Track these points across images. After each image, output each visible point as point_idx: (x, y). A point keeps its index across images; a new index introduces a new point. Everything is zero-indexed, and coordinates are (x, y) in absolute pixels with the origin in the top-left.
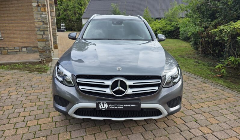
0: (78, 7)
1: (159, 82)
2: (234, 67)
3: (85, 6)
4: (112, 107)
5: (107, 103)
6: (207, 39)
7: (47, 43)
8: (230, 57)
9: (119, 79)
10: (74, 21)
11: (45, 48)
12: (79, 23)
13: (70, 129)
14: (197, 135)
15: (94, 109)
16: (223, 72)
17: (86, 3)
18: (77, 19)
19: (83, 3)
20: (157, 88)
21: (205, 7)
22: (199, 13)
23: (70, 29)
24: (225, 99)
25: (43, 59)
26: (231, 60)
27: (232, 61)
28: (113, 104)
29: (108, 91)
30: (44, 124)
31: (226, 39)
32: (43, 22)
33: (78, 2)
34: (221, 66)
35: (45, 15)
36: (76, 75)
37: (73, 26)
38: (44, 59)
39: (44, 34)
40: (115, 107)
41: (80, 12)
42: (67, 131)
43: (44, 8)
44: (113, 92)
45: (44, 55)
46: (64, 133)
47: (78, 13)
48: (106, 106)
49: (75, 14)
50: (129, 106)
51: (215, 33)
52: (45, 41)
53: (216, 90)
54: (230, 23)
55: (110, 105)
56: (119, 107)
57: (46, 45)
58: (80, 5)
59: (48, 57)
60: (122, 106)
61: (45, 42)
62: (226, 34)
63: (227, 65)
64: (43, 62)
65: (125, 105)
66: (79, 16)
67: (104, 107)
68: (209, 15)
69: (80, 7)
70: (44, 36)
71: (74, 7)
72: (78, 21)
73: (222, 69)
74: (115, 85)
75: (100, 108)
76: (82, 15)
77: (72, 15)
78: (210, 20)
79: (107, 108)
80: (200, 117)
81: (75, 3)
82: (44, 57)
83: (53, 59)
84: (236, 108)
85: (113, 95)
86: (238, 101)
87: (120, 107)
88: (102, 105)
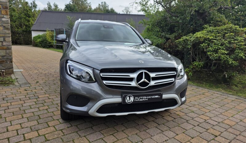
0: (25, 18)
1: (175, 73)
2: (198, 70)
3: (34, 18)
4: (138, 99)
5: (133, 95)
6: (169, 49)
7: (8, 51)
8: (194, 62)
9: (144, 71)
10: (20, 34)
11: (5, 57)
12: (26, 35)
13: (83, 134)
14: (201, 122)
15: (119, 104)
16: (190, 74)
17: (35, 15)
18: (23, 31)
19: (31, 14)
20: (173, 79)
21: (163, 23)
22: (160, 28)
23: (14, 42)
24: (203, 94)
25: (2, 70)
26: (195, 65)
27: (197, 65)
28: (138, 96)
29: (133, 84)
30: (47, 134)
31: (189, 47)
32: (4, 26)
33: (25, 13)
34: (188, 70)
35: (7, 19)
36: (100, 69)
37: (18, 39)
38: (4, 71)
39: (4, 40)
40: (141, 100)
41: (28, 24)
42: (80, 136)
43: (6, 11)
44: (138, 84)
45: (3, 66)
46: (78, 138)
47: (25, 25)
48: (132, 99)
49: (21, 26)
50: (153, 97)
51: (180, 42)
52: (6, 49)
53: (192, 88)
54: (190, 34)
55: (136, 98)
56: (144, 99)
57: (6, 53)
58: (27, 16)
59: (9, 68)
60: (146, 98)
61: (4, 51)
62: (191, 42)
63: (192, 69)
64: (3, 75)
65: (149, 97)
66: (26, 28)
67: (130, 100)
68: (167, 29)
69: (27, 18)
70: (4, 44)
71: (20, 18)
72: (24, 33)
73: (189, 72)
74: (140, 77)
75: (126, 101)
76: (30, 27)
77: (17, 26)
78: (169, 33)
79: (132, 101)
80: (194, 109)
81: (21, 14)
82: (3, 68)
83: (14, 70)
84: (214, 99)
86: (212, 95)
87: (145, 99)
88: (128, 98)
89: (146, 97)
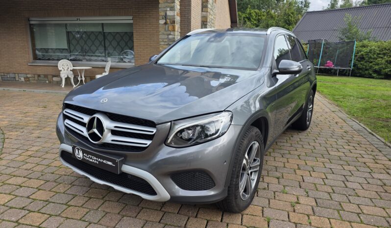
1: (152, 132)
4: (87, 157)
5: (82, 150)
20: (148, 142)
28: (88, 153)
29: (85, 132)
40: (90, 160)
43: (173, 26)
44: (89, 134)
48: (81, 154)
50: (104, 161)
55: (85, 154)
56: (93, 161)
60: (97, 160)
65: (99, 160)
67: (79, 155)
75: (76, 155)
79: (82, 157)
85: (87, 138)
87: (95, 160)
88: (77, 151)
89: (95, 158)
